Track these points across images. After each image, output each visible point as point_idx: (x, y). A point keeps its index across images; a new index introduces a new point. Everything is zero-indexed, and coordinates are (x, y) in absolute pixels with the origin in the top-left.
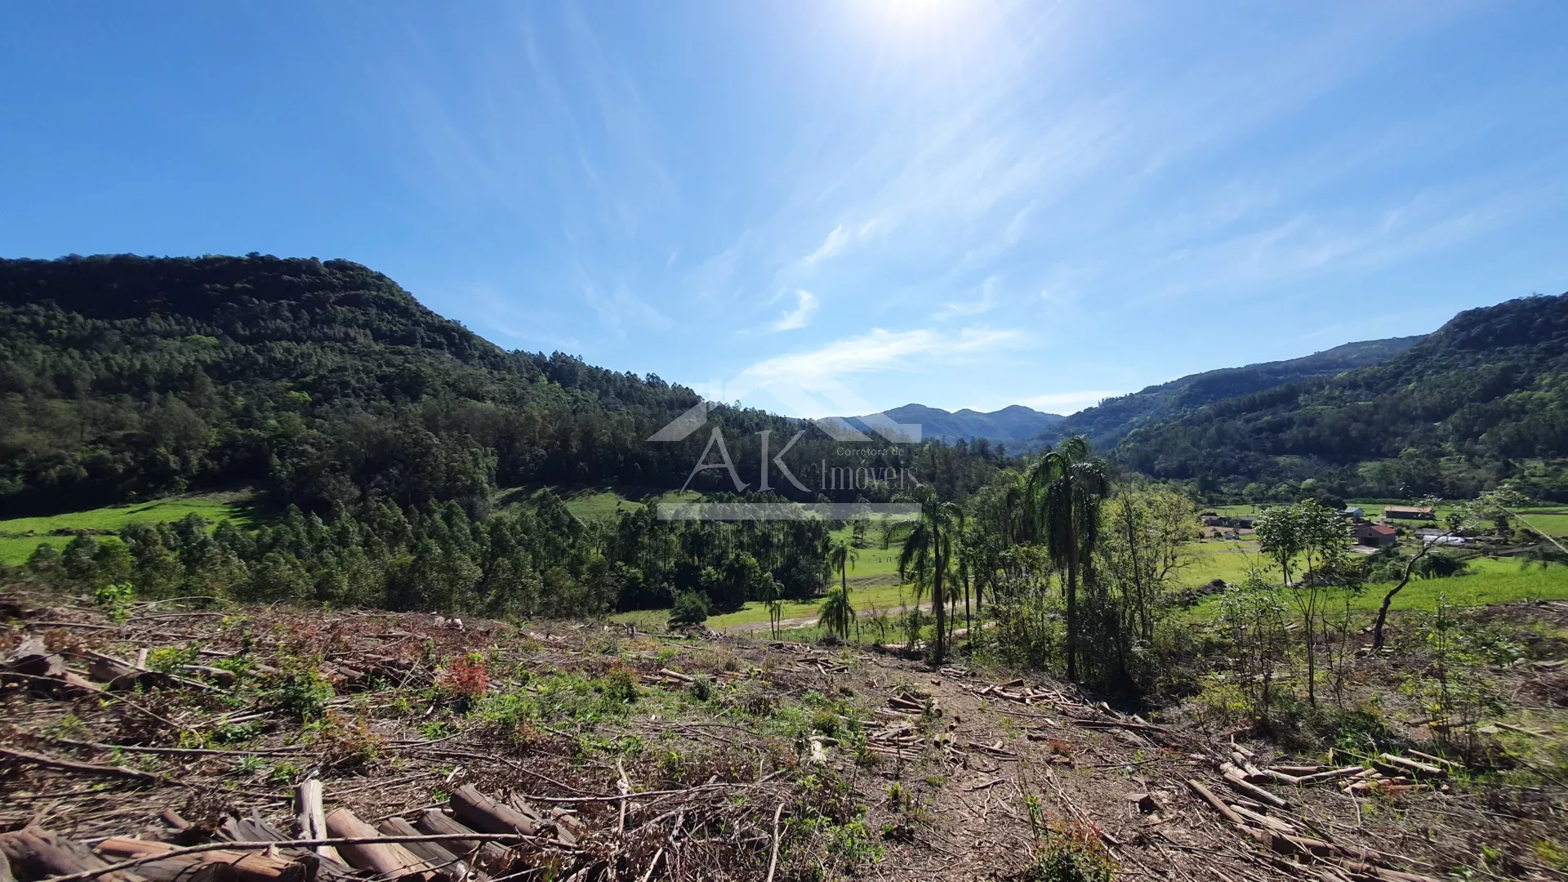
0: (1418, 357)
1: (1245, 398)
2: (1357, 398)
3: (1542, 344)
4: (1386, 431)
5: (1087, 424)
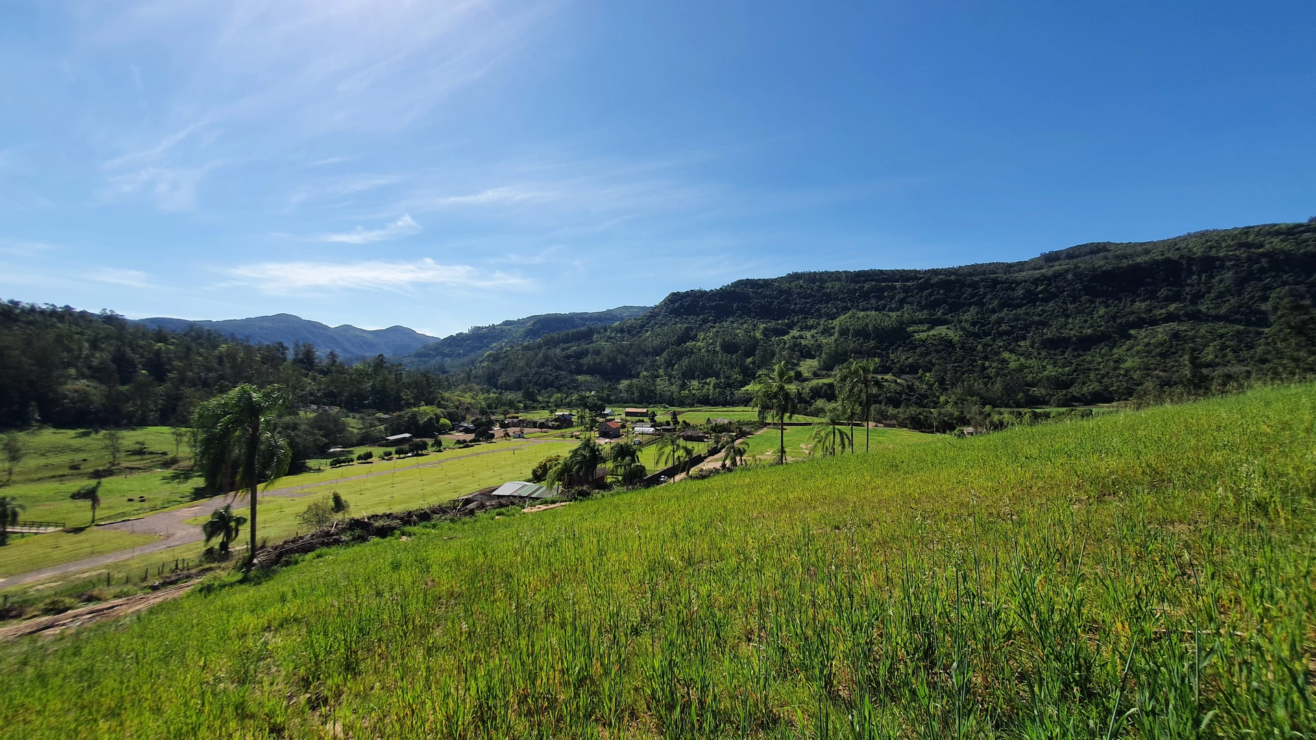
0: (652, 316)
1: (563, 333)
2: (623, 339)
3: (701, 317)
4: (634, 361)
5: (457, 346)
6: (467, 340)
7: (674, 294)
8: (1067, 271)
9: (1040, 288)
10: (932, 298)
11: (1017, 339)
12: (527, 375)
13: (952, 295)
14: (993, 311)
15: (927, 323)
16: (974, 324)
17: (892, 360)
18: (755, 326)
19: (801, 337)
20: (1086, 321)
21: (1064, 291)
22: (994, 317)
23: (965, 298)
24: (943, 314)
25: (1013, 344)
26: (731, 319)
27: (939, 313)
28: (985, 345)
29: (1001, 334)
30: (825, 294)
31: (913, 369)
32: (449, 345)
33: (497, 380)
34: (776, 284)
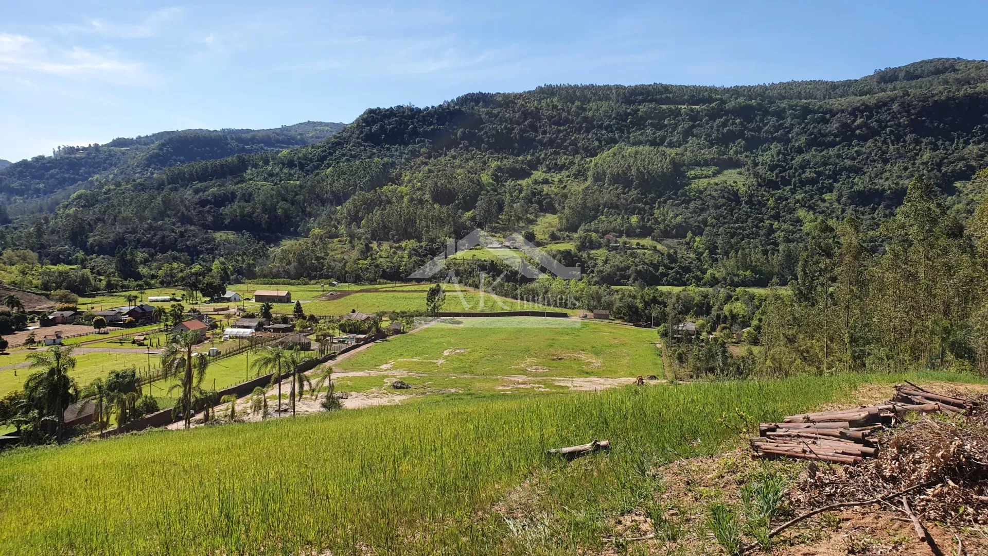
0: (338, 144)
1: (198, 165)
2: (290, 177)
3: (410, 147)
4: (304, 212)
5: (34, 177)
6: (51, 168)
7: (371, 111)
8: (893, 100)
9: (859, 121)
10: (725, 130)
11: (821, 191)
12: (134, 231)
13: (751, 126)
14: (800, 151)
15: (715, 165)
16: (772, 168)
17: (656, 219)
18: (485, 163)
19: (546, 182)
20: (906, 169)
21: (886, 126)
22: (798, 159)
23: (767, 132)
24: (736, 153)
25: (816, 197)
26: (453, 152)
27: (732, 152)
28: (780, 199)
29: (803, 183)
30: (586, 119)
31: (679, 232)
32: (21, 175)
33: (87, 237)
34: (520, 102)
